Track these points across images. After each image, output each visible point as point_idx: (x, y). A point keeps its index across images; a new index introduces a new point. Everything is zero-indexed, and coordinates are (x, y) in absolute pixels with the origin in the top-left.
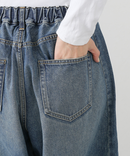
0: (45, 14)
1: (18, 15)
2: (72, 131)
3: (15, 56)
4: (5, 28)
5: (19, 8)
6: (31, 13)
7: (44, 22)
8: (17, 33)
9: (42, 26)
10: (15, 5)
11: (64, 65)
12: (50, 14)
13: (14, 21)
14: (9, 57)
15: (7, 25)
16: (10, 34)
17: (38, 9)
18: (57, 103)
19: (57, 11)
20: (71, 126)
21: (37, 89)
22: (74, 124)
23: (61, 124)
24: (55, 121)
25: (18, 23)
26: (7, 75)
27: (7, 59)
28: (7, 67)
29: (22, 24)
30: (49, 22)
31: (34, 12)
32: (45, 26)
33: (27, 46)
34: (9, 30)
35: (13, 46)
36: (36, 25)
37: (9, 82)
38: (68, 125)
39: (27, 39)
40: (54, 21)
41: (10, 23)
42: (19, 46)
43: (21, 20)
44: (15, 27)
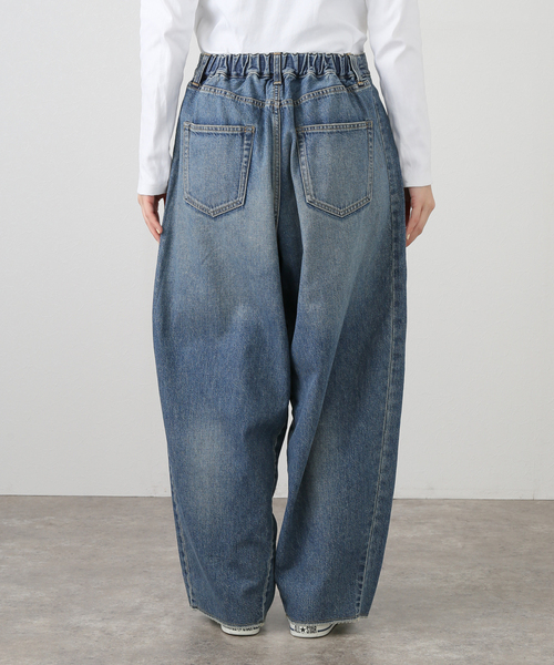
0: (311, 62)
1: (271, 65)
2: (344, 232)
3: (270, 122)
4: (252, 82)
5: (271, 55)
6: (289, 60)
7: (310, 72)
8: (271, 89)
9: (307, 77)
10: (266, 51)
11: (331, 133)
12: (318, 63)
13: (266, 72)
14: (261, 121)
15: (255, 78)
16: (260, 91)
17: (300, 57)
18: (323, 188)
19: (327, 60)
20: (342, 224)
21: (296, 172)
22: (346, 222)
23: (329, 220)
24: (320, 214)
25: (271, 75)
26: (256, 148)
27: (256, 125)
28: (256, 135)
29: (278, 76)
30: (317, 74)
31: (295, 59)
32: (311, 78)
33: (288, 106)
34: (258, 84)
35: (267, 105)
36: (298, 78)
37: (261, 158)
38: (338, 222)
39: (287, 95)
40: (323, 73)
41: (260, 75)
42: (276, 106)
43: (276, 70)
44: (267, 81)
